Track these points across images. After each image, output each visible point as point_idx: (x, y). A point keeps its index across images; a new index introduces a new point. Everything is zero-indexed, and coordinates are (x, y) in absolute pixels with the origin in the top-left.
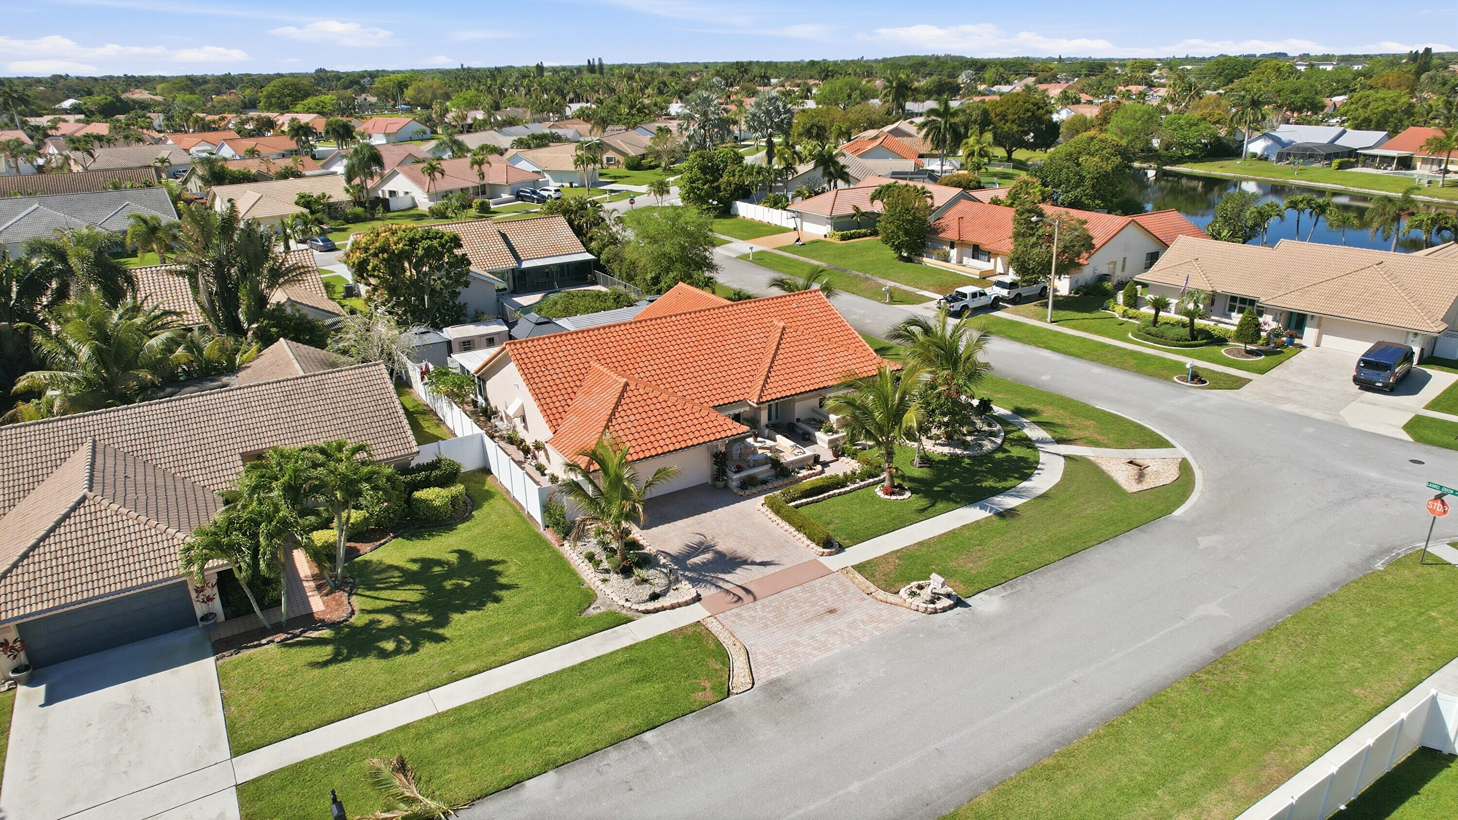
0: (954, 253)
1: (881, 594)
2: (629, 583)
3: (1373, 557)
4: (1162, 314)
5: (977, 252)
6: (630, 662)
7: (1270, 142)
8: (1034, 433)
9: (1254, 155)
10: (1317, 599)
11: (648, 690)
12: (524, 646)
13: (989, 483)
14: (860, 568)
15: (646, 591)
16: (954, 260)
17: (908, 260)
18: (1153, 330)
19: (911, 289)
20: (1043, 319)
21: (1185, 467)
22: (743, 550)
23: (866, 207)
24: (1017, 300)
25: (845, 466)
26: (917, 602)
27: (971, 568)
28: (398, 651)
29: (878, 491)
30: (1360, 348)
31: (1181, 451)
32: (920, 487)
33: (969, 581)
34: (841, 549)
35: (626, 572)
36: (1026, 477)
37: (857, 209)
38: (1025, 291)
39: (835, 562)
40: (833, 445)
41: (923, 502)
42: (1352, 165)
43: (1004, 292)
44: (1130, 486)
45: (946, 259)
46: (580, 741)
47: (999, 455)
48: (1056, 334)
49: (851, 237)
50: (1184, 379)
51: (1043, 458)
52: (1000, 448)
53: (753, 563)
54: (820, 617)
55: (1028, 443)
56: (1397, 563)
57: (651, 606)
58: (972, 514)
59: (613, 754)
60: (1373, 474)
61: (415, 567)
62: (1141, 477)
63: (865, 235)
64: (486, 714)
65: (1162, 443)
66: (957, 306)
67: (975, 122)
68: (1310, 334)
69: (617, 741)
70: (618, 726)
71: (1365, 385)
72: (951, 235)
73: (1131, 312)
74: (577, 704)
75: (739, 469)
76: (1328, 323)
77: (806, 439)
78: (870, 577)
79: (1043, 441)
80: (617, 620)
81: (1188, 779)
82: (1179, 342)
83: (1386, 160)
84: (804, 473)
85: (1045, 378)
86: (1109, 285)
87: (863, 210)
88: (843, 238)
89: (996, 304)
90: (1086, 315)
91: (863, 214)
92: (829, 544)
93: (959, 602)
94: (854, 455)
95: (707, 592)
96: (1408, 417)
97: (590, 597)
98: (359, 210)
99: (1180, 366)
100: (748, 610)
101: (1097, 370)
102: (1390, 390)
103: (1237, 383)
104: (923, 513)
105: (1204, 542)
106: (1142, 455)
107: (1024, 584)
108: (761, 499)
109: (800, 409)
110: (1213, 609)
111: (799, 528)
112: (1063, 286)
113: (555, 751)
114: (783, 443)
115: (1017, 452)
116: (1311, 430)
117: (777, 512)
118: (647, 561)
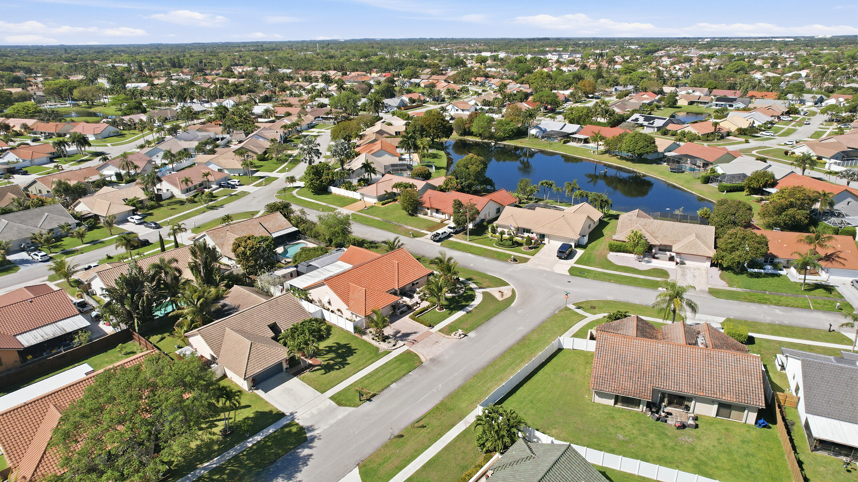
0: (429, 211)
1: (447, 336)
2: (386, 343)
3: (555, 311)
4: (503, 236)
5: (438, 211)
6: (397, 360)
7: (538, 130)
8: (473, 286)
9: (533, 135)
10: (543, 322)
11: (405, 365)
12: (370, 362)
13: (464, 303)
14: (440, 331)
15: (392, 344)
16: (429, 214)
17: (412, 215)
18: (501, 243)
19: (418, 230)
20: (466, 240)
21: (513, 291)
22: (409, 331)
23: (390, 190)
24: (456, 233)
25: (425, 304)
26: (456, 337)
27: (466, 327)
28: (340, 368)
29: (437, 310)
30: (559, 244)
31: (512, 286)
32: (447, 307)
33: (467, 330)
34: (433, 327)
35: (384, 341)
36: (473, 300)
37: (386, 192)
38: (458, 229)
39: (433, 330)
40: (420, 297)
41: (449, 312)
42: (569, 142)
43: (452, 230)
44: (500, 299)
45: (426, 214)
46: (396, 377)
47: (465, 294)
48: (472, 246)
49: (385, 204)
50: (511, 261)
51: (476, 294)
52: (465, 292)
53: (412, 333)
54: (435, 344)
55: (471, 289)
56: (561, 311)
57: (394, 348)
58: (461, 314)
59: (405, 378)
60: (559, 287)
61: (327, 349)
62: (502, 295)
63: (390, 202)
64: (372, 376)
65: (507, 284)
66: (438, 238)
67: (418, 131)
68: (546, 240)
69: (404, 375)
70: (403, 372)
71: (560, 258)
72: (427, 205)
73: (494, 235)
74: (391, 371)
75: (399, 309)
76: (550, 237)
77: (411, 297)
78: (443, 333)
79: (476, 288)
80: (387, 353)
81: (518, 361)
82: (509, 246)
83: (580, 140)
84: (415, 307)
85: (471, 265)
86: (485, 223)
87: (389, 192)
88: (383, 204)
89: (449, 236)
90: (480, 237)
91: (389, 194)
92: (431, 326)
93: (466, 335)
94: (427, 300)
95: (406, 342)
96: (569, 267)
97: (377, 349)
98: (153, 203)
99: (510, 255)
100: (417, 345)
101: (486, 260)
102: (566, 258)
103: (526, 260)
104: (450, 314)
105: (519, 312)
106: (502, 289)
107: (479, 329)
108: (408, 316)
109: (407, 288)
110: (521, 328)
111: (422, 323)
112: (471, 226)
113: (393, 379)
114: (405, 299)
115: (470, 293)
116: (545, 275)
117: (414, 320)
118: (388, 337)
